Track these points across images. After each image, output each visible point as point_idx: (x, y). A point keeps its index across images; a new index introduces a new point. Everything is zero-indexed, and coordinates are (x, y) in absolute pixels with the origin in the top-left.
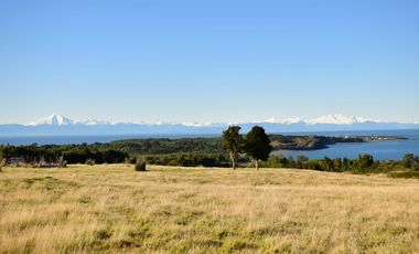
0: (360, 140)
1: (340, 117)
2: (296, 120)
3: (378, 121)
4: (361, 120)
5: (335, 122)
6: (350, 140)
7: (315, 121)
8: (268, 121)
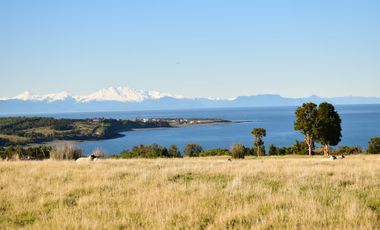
0: (165, 124)
1: (125, 91)
2: (60, 96)
3: (180, 97)
4: (156, 95)
5: (120, 99)
6: (151, 125)
7: (91, 97)
8: (19, 97)
